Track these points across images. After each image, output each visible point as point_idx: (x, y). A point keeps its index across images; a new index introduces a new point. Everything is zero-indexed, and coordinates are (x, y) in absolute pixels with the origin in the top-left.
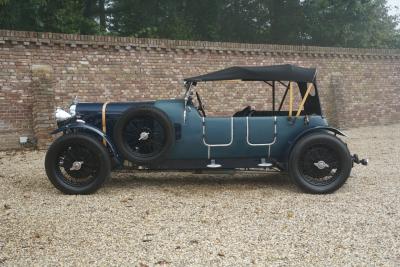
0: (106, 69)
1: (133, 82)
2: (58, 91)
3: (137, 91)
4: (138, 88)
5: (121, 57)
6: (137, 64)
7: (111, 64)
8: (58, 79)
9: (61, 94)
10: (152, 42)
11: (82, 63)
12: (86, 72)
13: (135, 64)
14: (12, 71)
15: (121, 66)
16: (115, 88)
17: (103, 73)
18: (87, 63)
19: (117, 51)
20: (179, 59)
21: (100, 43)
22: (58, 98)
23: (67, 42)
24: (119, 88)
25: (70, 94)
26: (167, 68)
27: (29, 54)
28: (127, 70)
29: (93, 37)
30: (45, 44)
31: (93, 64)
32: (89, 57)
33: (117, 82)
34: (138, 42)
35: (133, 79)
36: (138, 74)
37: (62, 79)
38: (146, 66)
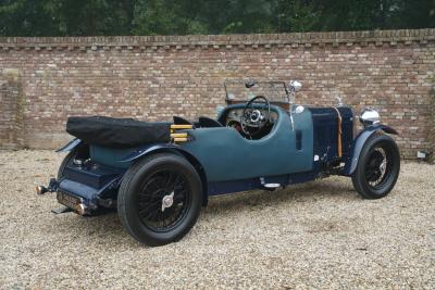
0: (74, 71)
1: (104, 85)
3: (110, 95)
4: (111, 92)
6: (109, 65)
7: (80, 66)
10: (121, 41)
12: (55, 75)
13: (105, 65)
15: (90, 67)
16: (84, 92)
17: (72, 76)
18: (54, 66)
19: (85, 52)
20: (159, 58)
21: (64, 45)
23: (31, 45)
24: (89, 92)
26: (145, 69)
28: (97, 72)
30: (11, 48)
31: (60, 66)
33: (87, 85)
34: (104, 41)
35: (104, 82)
36: (110, 77)
37: (31, 82)
38: (119, 68)
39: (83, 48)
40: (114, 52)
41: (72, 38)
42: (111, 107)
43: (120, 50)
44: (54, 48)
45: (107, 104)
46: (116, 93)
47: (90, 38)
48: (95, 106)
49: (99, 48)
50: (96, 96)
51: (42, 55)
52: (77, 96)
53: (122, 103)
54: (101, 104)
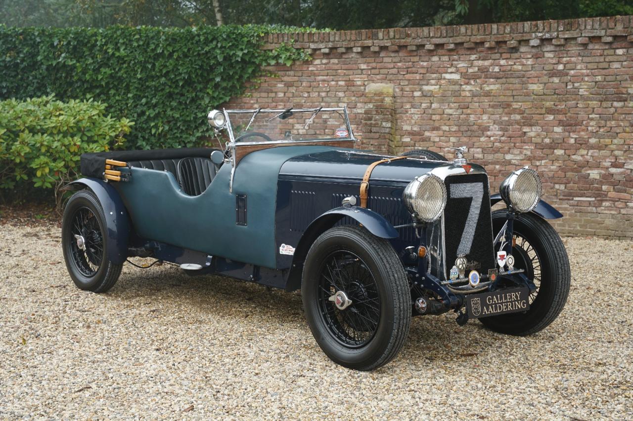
0: (493, 87)
1: (550, 111)
2: (408, 128)
3: (558, 129)
4: (561, 123)
5: (525, 61)
6: (561, 74)
7: (504, 76)
8: (408, 106)
9: (411, 134)
10: (590, 26)
11: (448, 76)
12: (457, 94)
13: (553, 73)
14: (341, 94)
15: (523, 78)
16: (509, 123)
17: (488, 94)
18: (456, 77)
19: (515, 50)
21: (478, 38)
22: (407, 139)
23: (419, 41)
24: (518, 123)
25: (427, 134)
27: (363, 66)
28: (535, 87)
29: (463, 29)
30: (383, 48)
31: (467, 77)
32: (461, 65)
33: (515, 111)
34: (555, 29)
35: (548, 104)
36: (561, 95)
37: (413, 107)
38: (580, 78)
39: (513, 43)
40: (574, 49)
41: (495, 26)
42: (559, 152)
43: (585, 45)
44: (459, 45)
45: (553, 146)
46: (570, 125)
47: (527, 24)
48: (528, 150)
49: (543, 41)
50: (532, 132)
51: (435, 59)
52: (495, 131)
53: (582, 144)
54: (540, 146)
